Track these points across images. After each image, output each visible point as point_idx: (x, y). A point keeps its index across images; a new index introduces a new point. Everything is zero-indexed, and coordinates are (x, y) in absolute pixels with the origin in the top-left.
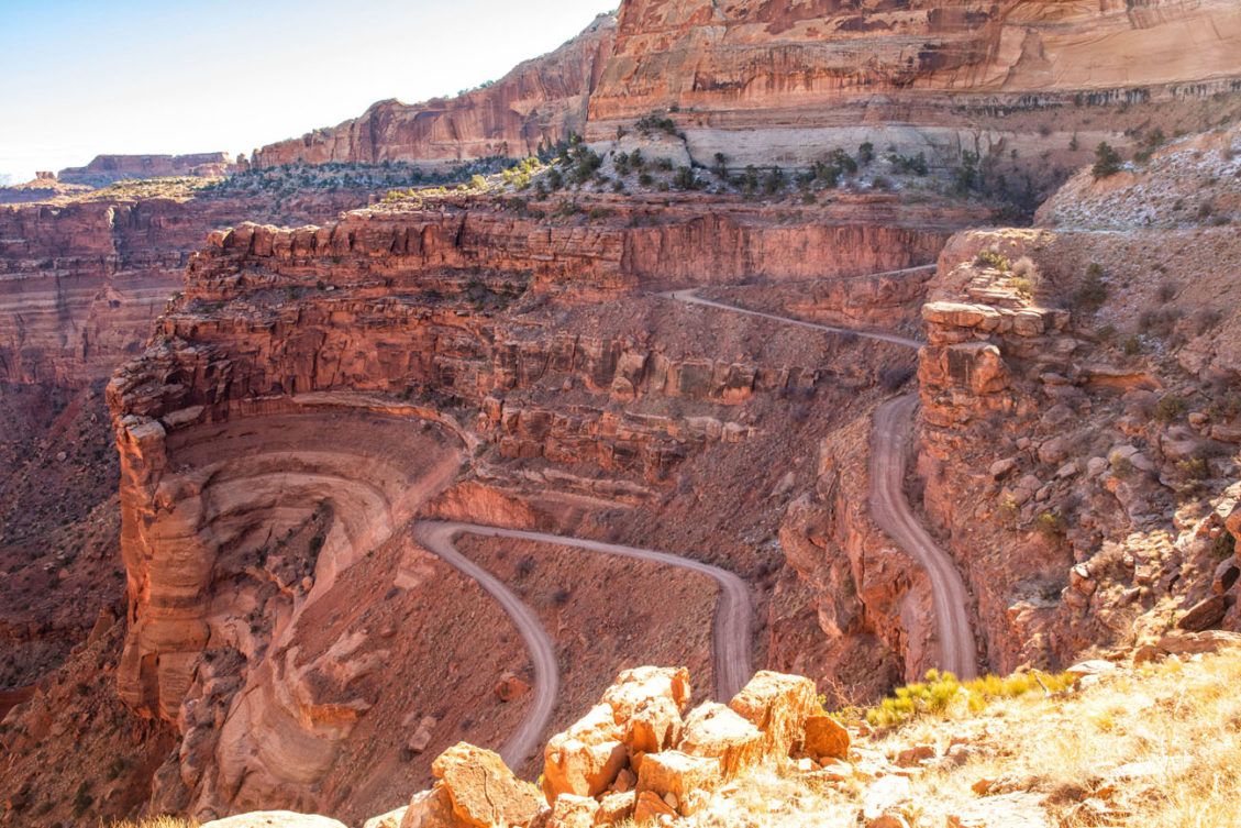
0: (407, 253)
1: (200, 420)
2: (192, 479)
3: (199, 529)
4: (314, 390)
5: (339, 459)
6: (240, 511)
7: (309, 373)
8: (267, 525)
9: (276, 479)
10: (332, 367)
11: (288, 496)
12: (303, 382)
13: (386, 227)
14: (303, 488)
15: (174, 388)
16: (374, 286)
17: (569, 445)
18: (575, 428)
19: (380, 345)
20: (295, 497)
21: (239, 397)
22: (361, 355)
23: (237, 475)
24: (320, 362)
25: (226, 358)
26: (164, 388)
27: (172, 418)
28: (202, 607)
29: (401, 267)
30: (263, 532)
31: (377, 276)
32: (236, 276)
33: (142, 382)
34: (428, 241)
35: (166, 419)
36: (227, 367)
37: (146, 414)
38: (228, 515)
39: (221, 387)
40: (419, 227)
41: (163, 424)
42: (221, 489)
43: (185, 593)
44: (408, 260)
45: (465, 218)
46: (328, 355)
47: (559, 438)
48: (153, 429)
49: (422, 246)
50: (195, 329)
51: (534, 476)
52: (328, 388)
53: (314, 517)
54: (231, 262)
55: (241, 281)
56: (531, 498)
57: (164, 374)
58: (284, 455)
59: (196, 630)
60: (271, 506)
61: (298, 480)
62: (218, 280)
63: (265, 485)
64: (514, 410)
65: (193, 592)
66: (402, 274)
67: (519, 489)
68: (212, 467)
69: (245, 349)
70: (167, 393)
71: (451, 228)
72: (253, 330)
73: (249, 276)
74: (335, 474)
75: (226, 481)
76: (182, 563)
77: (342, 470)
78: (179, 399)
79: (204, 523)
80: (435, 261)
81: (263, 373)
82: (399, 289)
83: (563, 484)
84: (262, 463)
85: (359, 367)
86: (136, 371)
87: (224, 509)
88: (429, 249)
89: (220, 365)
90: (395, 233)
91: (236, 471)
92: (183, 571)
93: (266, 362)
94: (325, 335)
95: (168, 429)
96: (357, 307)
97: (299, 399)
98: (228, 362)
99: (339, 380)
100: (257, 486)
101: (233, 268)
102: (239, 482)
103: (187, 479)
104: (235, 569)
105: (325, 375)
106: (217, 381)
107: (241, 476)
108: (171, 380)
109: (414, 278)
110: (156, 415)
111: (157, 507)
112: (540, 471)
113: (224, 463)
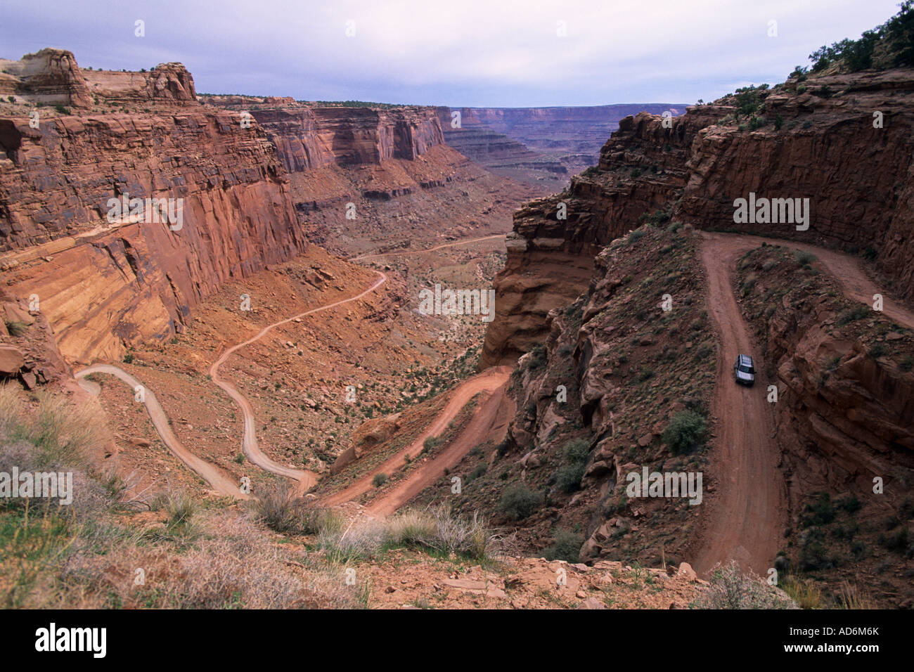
1: (560, 249)
3: (510, 313)
21: (588, 241)
23: (558, 292)
25: (589, 211)
26: (543, 221)
27: (538, 242)
33: (531, 214)
35: (535, 241)
36: (586, 218)
37: (522, 234)
38: (535, 313)
39: (579, 230)
41: (529, 242)
48: (522, 244)
50: (580, 186)
57: (548, 212)
68: (546, 280)
69: (599, 208)
70: (543, 225)
75: (551, 293)
78: (550, 231)
79: (517, 310)
86: (533, 205)
87: (535, 309)
91: (560, 289)
95: (531, 247)
98: (589, 214)
101: (619, 147)
102: (556, 296)
103: (521, 280)
106: (577, 225)
107: (560, 293)
110: (528, 236)
113: (555, 281)
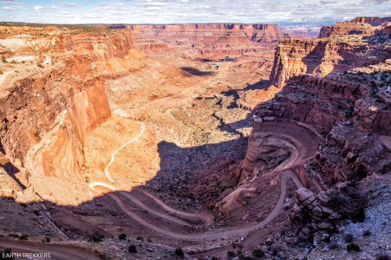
0: (338, 92)
1: (274, 121)
2: (263, 134)
3: (259, 146)
4: (304, 122)
5: (299, 143)
6: (272, 146)
7: (303, 118)
8: (277, 152)
9: (284, 142)
10: (310, 118)
11: (284, 147)
12: (302, 119)
13: (334, 83)
14: (288, 147)
15: (269, 111)
16: (326, 99)
17: (326, 170)
18: (330, 166)
19: (323, 116)
20: (286, 148)
21: (285, 118)
22: (318, 117)
23: (275, 137)
24: (307, 115)
26: (267, 111)
27: (265, 118)
28: (253, 164)
29: (336, 96)
30: (275, 153)
31: (328, 97)
32: (295, 87)
33: (262, 108)
34: (345, 90)
35: (264, 118)
36: (284, 110)
37: (260, 116)
38: (268, 146)
39: (281, 114)
40: (343, 85)
41: (262, 119)
42: (270, 139)
43: (251, 159)
44: (338, 94)
45: (359, 85)
46: (310, 114)
47: (326, 167)
48: (260, 120)
49: (343, 91)
50: (280, 98)
51: (314, 173)
52: (308, 123)
53: (285, 155)
54: (295, 83)
55: (296, 88)
56: (309, 179)
57: (268, 107)
58: (288, 136)
59: (250, 168)
60: (280, 148)
61: (288, 144)
62: (290, 86)
63: (280, 142)
64: (319, 153)
65: (253, 160)
66: (335, 98)
67: (308, 175)
68: (271, 133)
69: (289, 106)
70: (267, 112)
71: (353, 88)
72: (292, 102)
73: (298, 87)
74: (296, 147)
75: (272, 138)
76: (253, 152)
77: (297, 146)
78: (269, 114)
79: (261, 145)
80: (346, 97)
81: (292, 114)
82: (333, 102)
83: (318, 180)
84: (282, 137)
85: (316, 120)
87: (268, 144)
88: (345, 93)
89: (282, 109)
90: (336, 86)
92: (252, 154)
93: (294, 111)
94: (311, 109)
95: (263, 121)
96: (320, 104)
97: (300, 123)
98: (284, 108)
99: (311, 122)
100: (279, 142)
101: (295, 84)
102: (275, 139)
103: (262, 134)
104: (264, 159)
105: (308, 119)
106: (280, 112)
108: (269, 109)
109: (338, 100)
110: (262, 117)
111: (252, 138)
112: (316, 173)
113: (273, 133)
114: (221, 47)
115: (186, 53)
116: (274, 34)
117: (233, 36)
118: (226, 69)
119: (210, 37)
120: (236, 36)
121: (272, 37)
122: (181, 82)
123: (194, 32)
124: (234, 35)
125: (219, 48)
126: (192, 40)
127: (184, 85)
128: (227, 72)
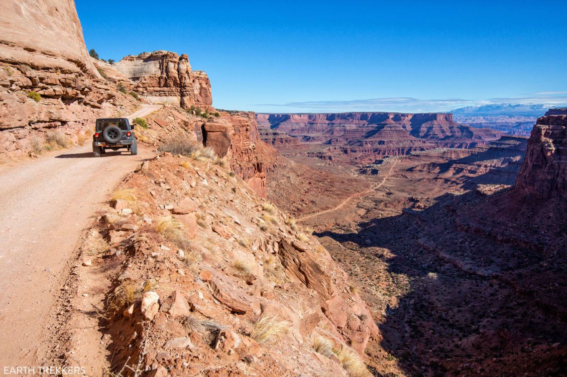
114: (372, 145)
115: (324, 151)
116: (446, 127)
117: (389, 129)
118: (390, 174)
119: (354, 131)
120: (393, 129)
121: (443, 132)
122: (332, 191)
123: (328, 124)
124: (390, 127)
125: (369, 145)
126: (327, 135)
127: (338, 195)
128: (394, 178)
